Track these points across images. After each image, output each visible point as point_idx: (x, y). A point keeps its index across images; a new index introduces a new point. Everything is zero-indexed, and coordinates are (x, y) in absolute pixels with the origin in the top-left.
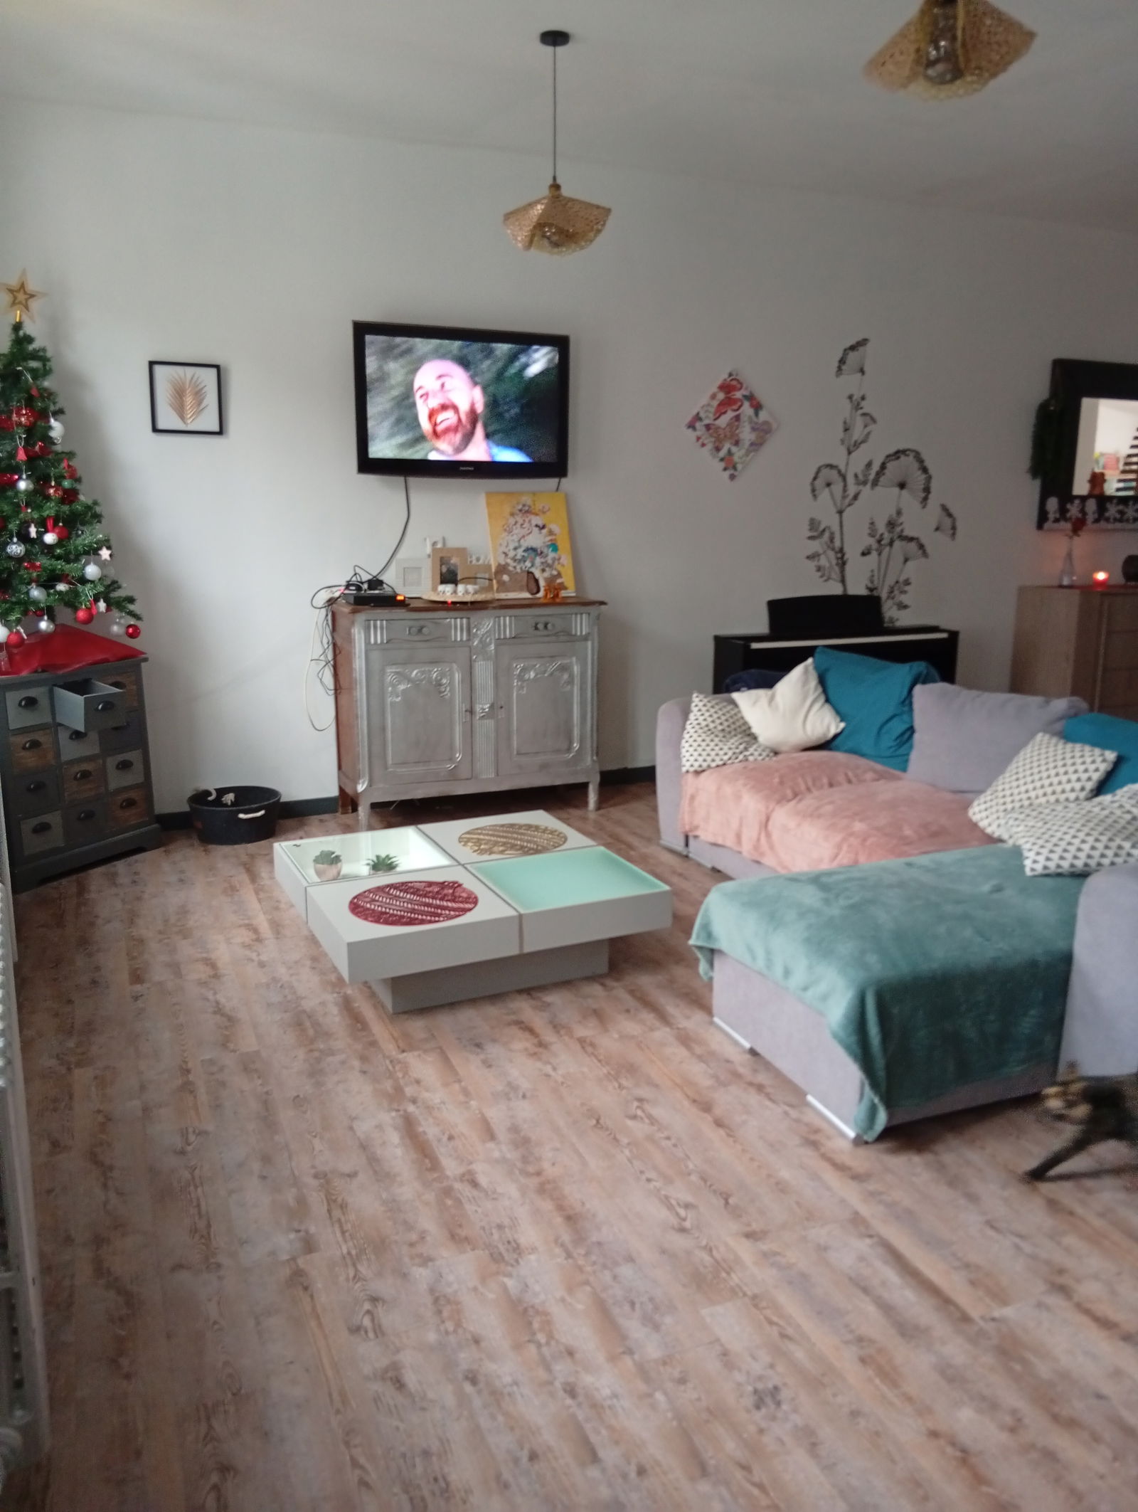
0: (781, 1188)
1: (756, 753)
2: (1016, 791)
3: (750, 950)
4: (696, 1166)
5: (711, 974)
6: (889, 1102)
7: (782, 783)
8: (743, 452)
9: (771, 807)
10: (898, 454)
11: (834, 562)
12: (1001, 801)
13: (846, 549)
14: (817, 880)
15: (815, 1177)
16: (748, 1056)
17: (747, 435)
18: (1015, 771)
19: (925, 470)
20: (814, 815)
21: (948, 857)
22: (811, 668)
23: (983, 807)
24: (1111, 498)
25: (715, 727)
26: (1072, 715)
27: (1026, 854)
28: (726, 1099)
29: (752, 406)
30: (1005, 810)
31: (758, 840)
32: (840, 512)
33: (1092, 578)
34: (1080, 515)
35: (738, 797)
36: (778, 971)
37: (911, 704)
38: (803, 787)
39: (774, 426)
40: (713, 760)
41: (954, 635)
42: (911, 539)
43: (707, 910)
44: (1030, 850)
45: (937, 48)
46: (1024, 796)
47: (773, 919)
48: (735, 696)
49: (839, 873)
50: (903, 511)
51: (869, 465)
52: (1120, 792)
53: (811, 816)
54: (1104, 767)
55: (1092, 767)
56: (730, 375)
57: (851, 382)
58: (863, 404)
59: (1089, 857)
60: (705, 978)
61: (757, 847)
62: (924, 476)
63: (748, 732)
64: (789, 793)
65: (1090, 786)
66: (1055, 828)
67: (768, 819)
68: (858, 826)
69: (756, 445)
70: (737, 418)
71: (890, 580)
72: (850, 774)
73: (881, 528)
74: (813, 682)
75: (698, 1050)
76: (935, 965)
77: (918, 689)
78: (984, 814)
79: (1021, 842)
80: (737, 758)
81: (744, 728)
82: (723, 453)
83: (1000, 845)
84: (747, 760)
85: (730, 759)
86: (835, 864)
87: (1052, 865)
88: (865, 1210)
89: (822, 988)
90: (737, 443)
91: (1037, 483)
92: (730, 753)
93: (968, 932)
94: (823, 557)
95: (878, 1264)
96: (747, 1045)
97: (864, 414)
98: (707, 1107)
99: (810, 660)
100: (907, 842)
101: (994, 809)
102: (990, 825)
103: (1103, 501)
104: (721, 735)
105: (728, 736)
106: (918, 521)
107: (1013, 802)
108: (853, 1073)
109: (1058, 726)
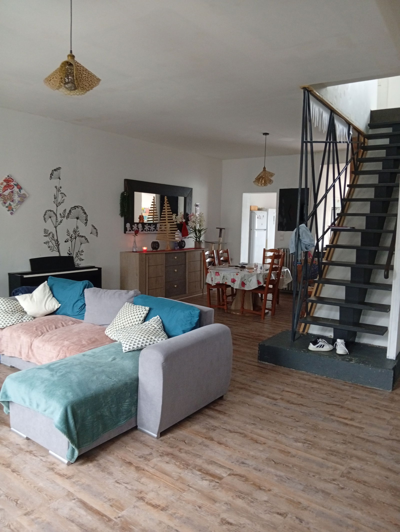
0: (40, 490)
1: (26, 319)
2: (119, 323)
3: (23, 399)
4: (4, 492)
5: (9, 411)
6: (78, 447)
7: (36, 330)
8: (15, 204)
9: (32, 340)
10: (75, 207)
11: (55, 244)
12: (115, 327)
13: (59, 240)
14: (49, 367)
15: (53, 482)
16: (26, 441)
17: (16, 198)
18: (119, 316)
19: (85, 213)
20: (49, 340)
21: (97, 350)
22: (46, 285)
23: (109, 330)
24: (146, 224)
25: (9, 310)
26: (136, 296)
27: (123, 345)
28: (16, 461)
29: (18, 188)
30: (116, 330)
31: (28, 353)
32: (56, 227)
33: (143, 249)
34: (137, 229)
35: (19, 337)
36: (35, 406)
37: (84, 295)
38: (45, 330)
39: (27, 195)
40: (8, 323)
41: (100, 269)
42: (83, 236)
43: (5, 386)
44: (124, 343)
45: (68, 79)
46: (122, 325)
47: (32, 386)
48: (17, 297)
49: (58, 363)
50: (79, 227)
51: (65, 210)
52: (151, 320)
53: (48, 341)
54: (146, 312)
55: (142, 313)
56: (8, 176)
57: (56, 182)
58: (61, 189)
59: (142, 343)
60: (6, 413)
61: (28, 356)
62: (85, 215)
63: (23, 311)
64: (40, 333)
65: (142, 319)
66: (132, 335)
67: (31, 345)
68: (66, 343)
69: (21, 202)
70: (12, 192)
71: (76, 251)
72: (63, 323)
73: (71, 233)
74: (48, 289)
75: (5, 443)
76: (92, 392)
77: (86, 290)
78: (110, 332)
79: (121, 341)
80: (18, 321)
81: (21, 309)
82: (7, 205)
83: (115, 342)
84: (23, 322)
85: (15, 322)
86: (58, 359)
87: (131, 348)
88: (72, 490)
89: (51, 409)
90: (13, 201)
91: (123, 219)
92: (15, 320)
93: (104, 377)
94: (50, 243)
95: (77, 509)
96: (25, 436)
97: (62, 193)
98: (8, 466)
99: (46, 282)
100: (83, 346)
101: (113, 330)
102: (112, 336)
103: (143, 224)
104: (11, 313)
105: (14, 313)
106: (84, 230)
107: (119, 327)
108: (65, 440)
109: (132, 300)
